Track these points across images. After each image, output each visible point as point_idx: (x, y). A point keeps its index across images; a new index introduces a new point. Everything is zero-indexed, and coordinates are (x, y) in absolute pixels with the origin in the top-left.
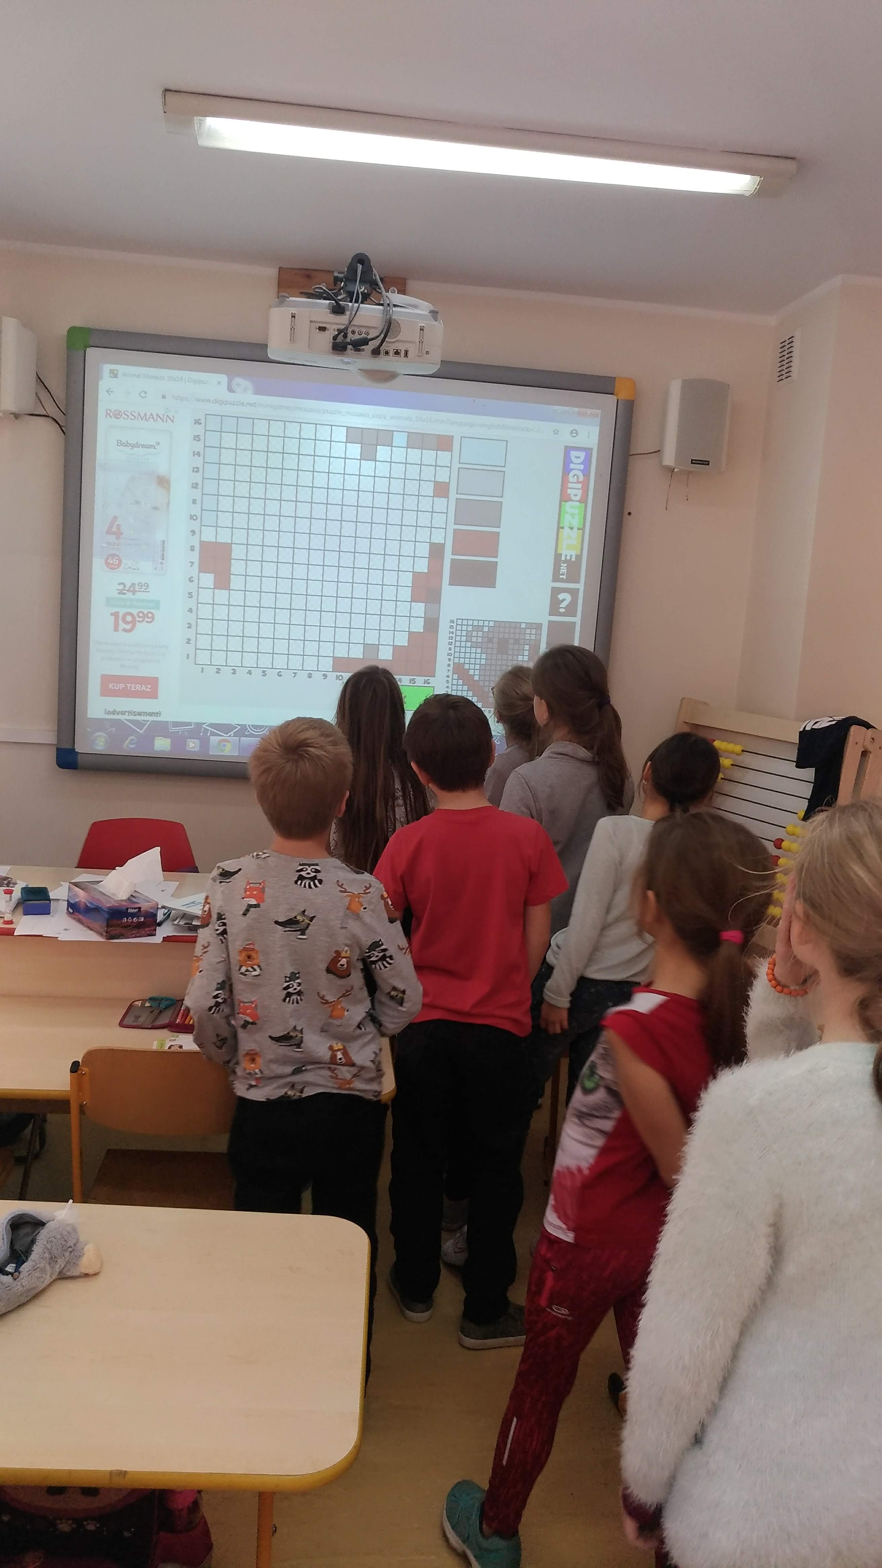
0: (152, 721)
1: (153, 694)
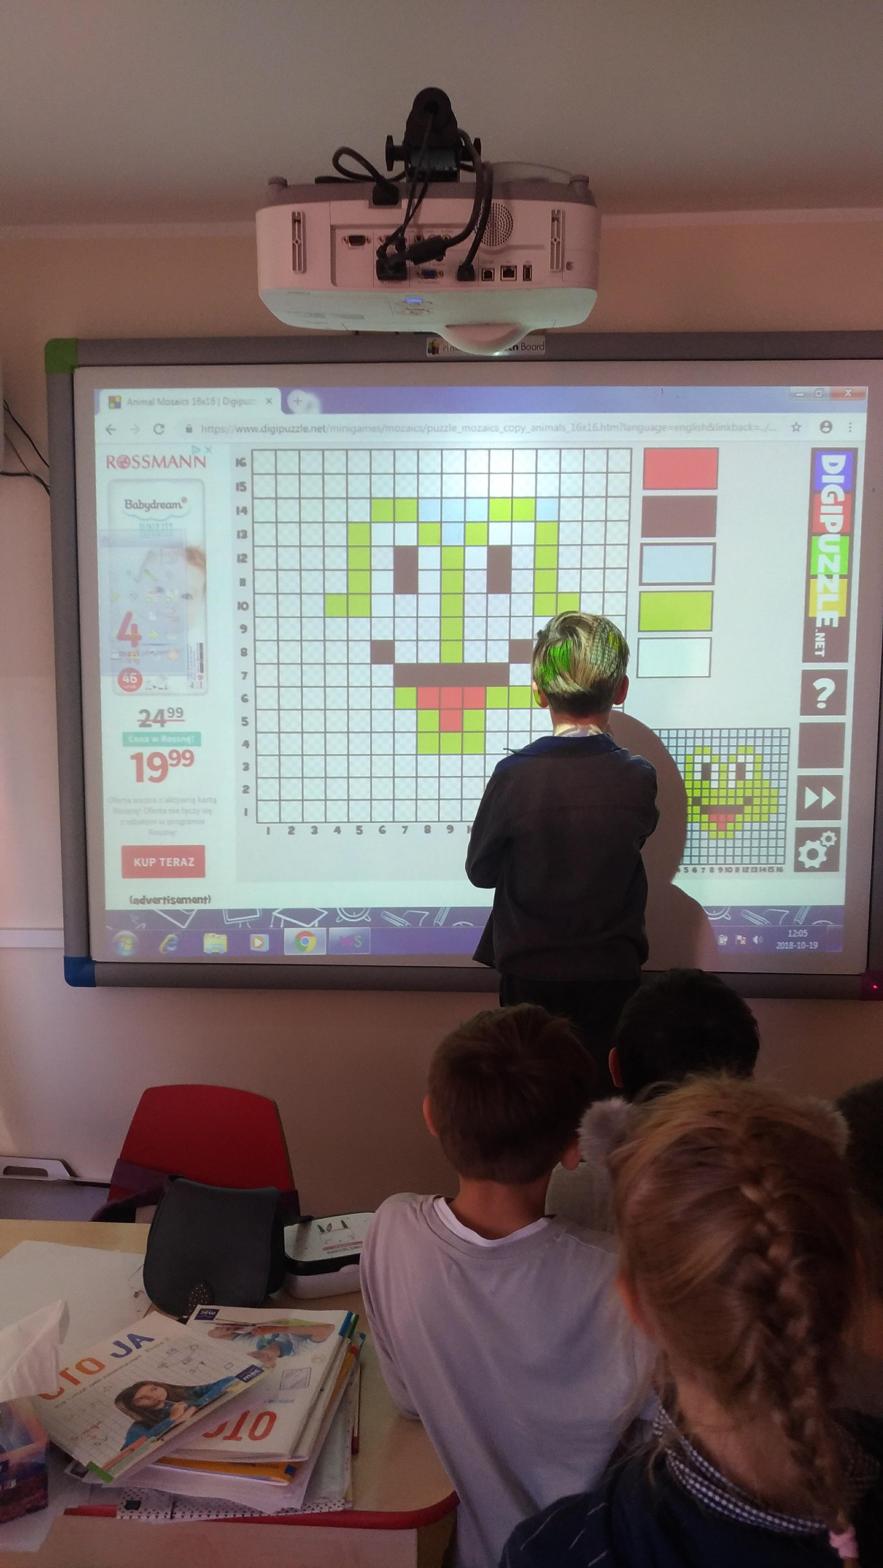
0: (198, 910)
1: (198, 871)
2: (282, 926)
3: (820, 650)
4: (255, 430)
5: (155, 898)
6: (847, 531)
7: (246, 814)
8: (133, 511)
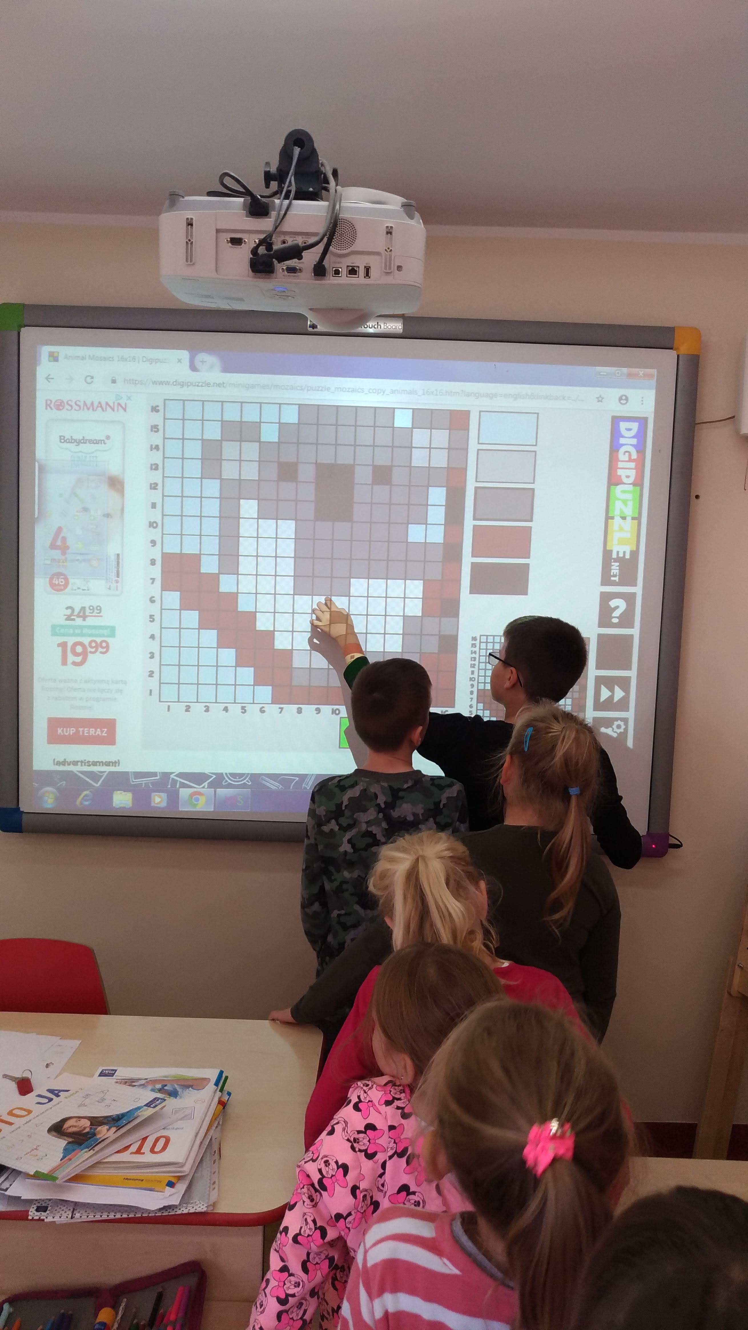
0: (110, 772)
1: (110, 740)
2: (178, 787)
3: (615, 576)
4: (167, 383)
5: (74, 761)
6: (638, 483)
7: (151, 694)
8: (65, 445)
